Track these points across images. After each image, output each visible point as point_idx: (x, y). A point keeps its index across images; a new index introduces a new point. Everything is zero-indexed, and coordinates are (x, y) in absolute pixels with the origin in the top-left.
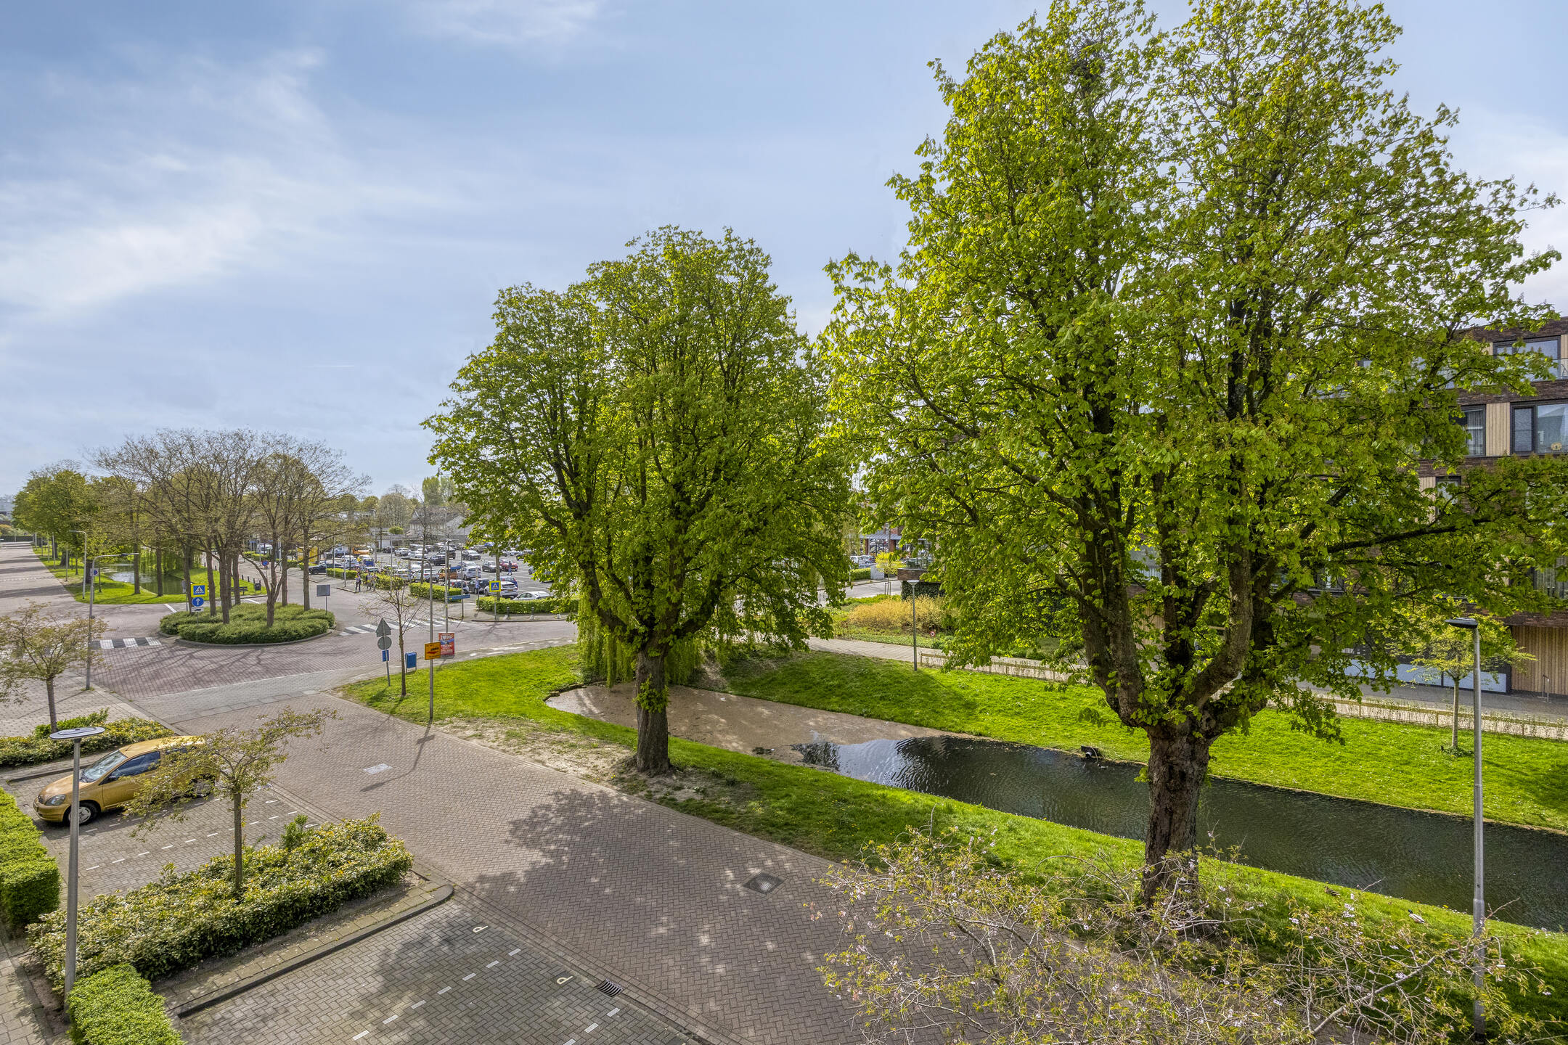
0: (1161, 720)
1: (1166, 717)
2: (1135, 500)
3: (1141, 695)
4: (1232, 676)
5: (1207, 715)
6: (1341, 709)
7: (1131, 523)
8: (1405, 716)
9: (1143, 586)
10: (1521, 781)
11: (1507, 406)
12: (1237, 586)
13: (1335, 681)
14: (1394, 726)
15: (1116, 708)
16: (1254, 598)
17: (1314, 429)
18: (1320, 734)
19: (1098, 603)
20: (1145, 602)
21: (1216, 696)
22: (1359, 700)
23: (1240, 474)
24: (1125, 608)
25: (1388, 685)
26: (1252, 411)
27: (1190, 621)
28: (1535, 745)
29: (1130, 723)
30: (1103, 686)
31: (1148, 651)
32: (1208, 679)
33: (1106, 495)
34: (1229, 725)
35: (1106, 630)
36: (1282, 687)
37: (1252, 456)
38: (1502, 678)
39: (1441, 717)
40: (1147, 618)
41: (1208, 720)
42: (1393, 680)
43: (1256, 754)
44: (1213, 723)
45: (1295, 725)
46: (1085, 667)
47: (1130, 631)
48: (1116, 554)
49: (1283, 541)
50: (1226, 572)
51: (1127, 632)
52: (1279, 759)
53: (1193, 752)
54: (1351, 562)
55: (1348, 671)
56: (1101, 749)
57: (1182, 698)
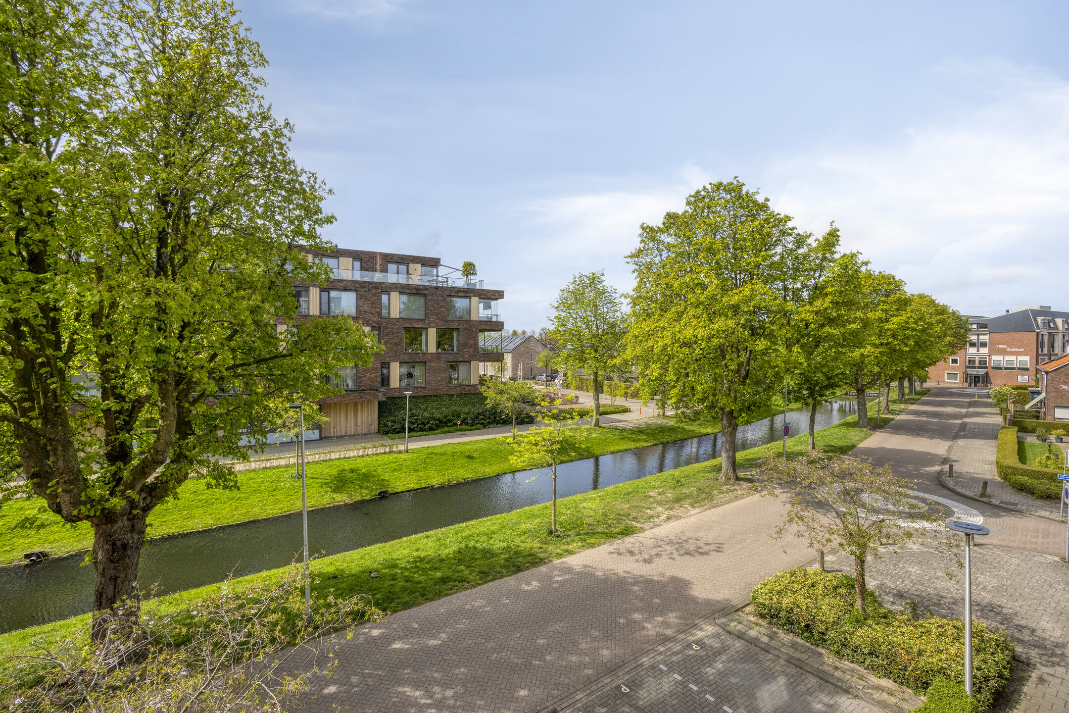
0: (103, 510)
1: (107, 505)
2: (74, 333)
3: (83, 494)
4: (162, 463)
5: (144, 495)
6: (238, 467)
7: (71, 352)
8: (274, 463)
9: (83, 404)
10: (325, 484)
11: (318, 289)
12: (164, 397)
13: (233, 451)
14: (268, 471)
15: (58, 510)
16: (178, 405)
17: (215, 291)
18: (225, 487)
19: (37, 424)
20: (87, 417)
21: (150, 479)
22: (248, 460)
23: (164, 317)
24: (65, 425)
25: (262, 447)
26: (174, 274)
27: (128, 426)
28: (331, 463)
29: (72, 519)
30: (45, 496)
31: (89, 458)
32: (143, 468)
33: (41, 328)
34: (160, 498)
35: (45, 445)
36: (199, 462)
37: (172, 304)
38: (317, 432)
39: (291, 459)
40: (89, 430)
41: (144, 499)
42: (265, 444)
43: (185, 512)
44: (149, 499)
45: (209, 486)
46: (22, 483)
47: (71, 443)
48: (55, 379)
49: (197, 364)
50: (156, 387)
51: (67, 444)
52: (201, 511)
53: (133, 526)
54: (240, 375)
55: (240, 444)
56: (47, 550)
57: (122, 487)
